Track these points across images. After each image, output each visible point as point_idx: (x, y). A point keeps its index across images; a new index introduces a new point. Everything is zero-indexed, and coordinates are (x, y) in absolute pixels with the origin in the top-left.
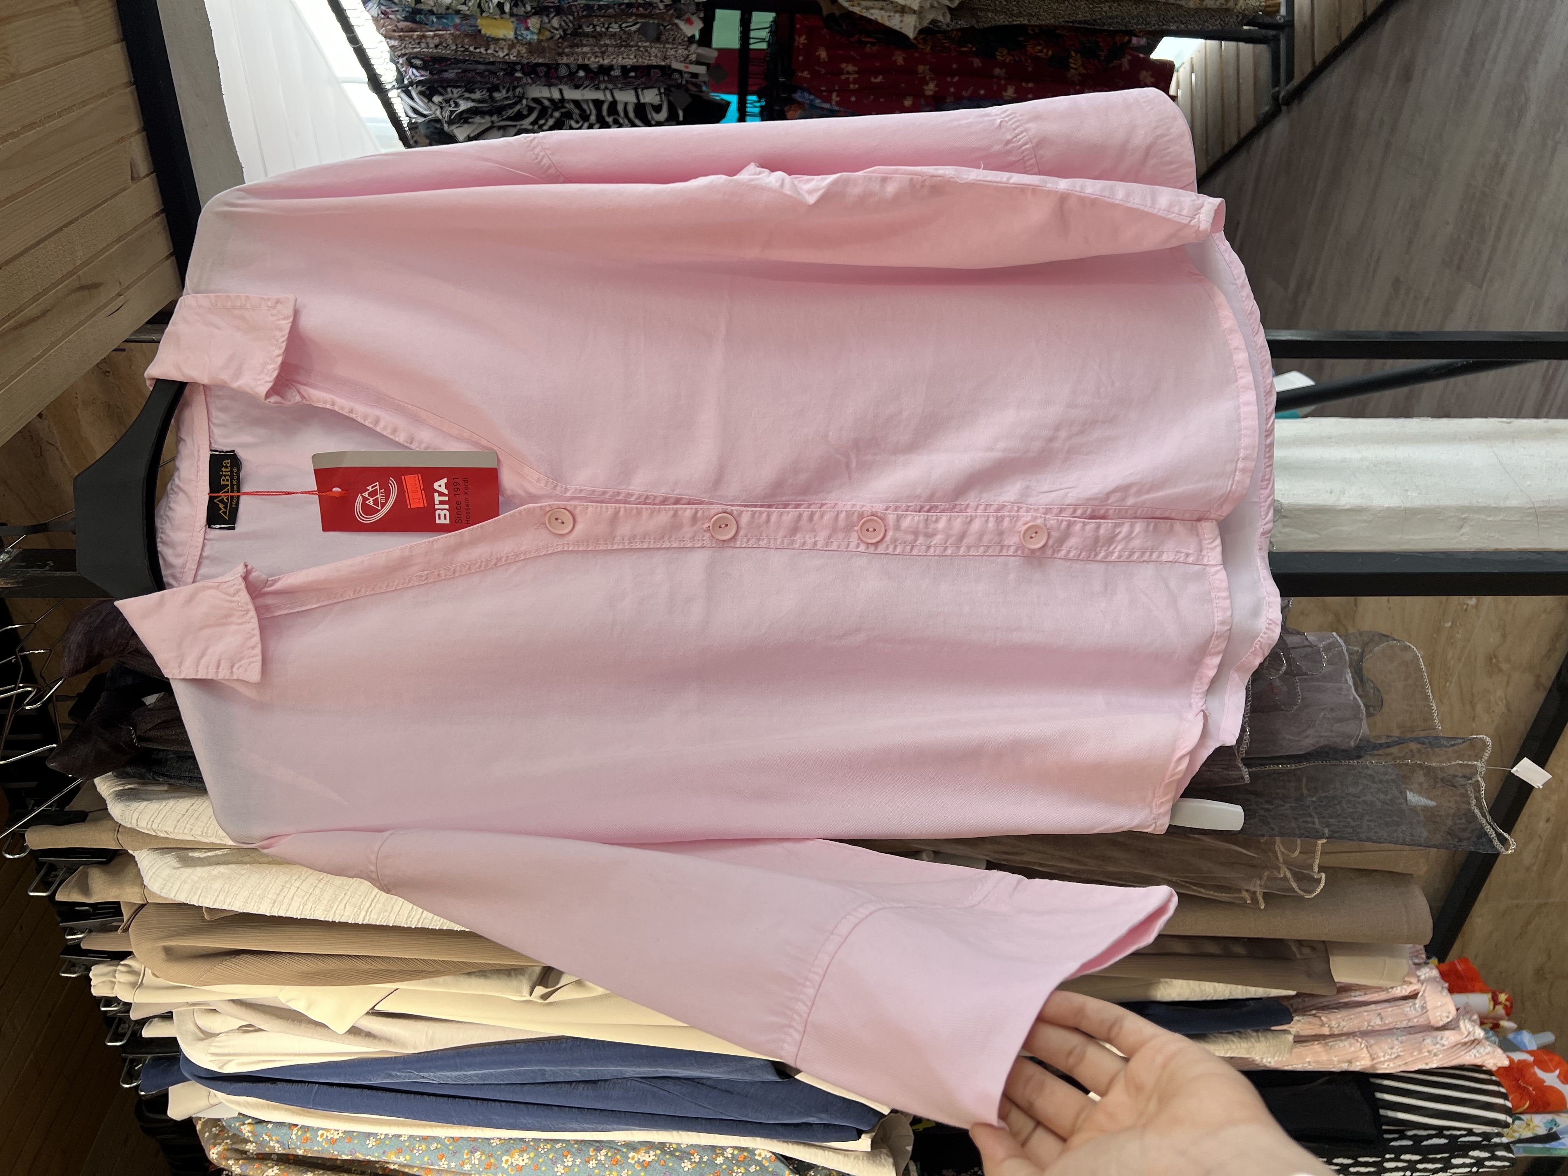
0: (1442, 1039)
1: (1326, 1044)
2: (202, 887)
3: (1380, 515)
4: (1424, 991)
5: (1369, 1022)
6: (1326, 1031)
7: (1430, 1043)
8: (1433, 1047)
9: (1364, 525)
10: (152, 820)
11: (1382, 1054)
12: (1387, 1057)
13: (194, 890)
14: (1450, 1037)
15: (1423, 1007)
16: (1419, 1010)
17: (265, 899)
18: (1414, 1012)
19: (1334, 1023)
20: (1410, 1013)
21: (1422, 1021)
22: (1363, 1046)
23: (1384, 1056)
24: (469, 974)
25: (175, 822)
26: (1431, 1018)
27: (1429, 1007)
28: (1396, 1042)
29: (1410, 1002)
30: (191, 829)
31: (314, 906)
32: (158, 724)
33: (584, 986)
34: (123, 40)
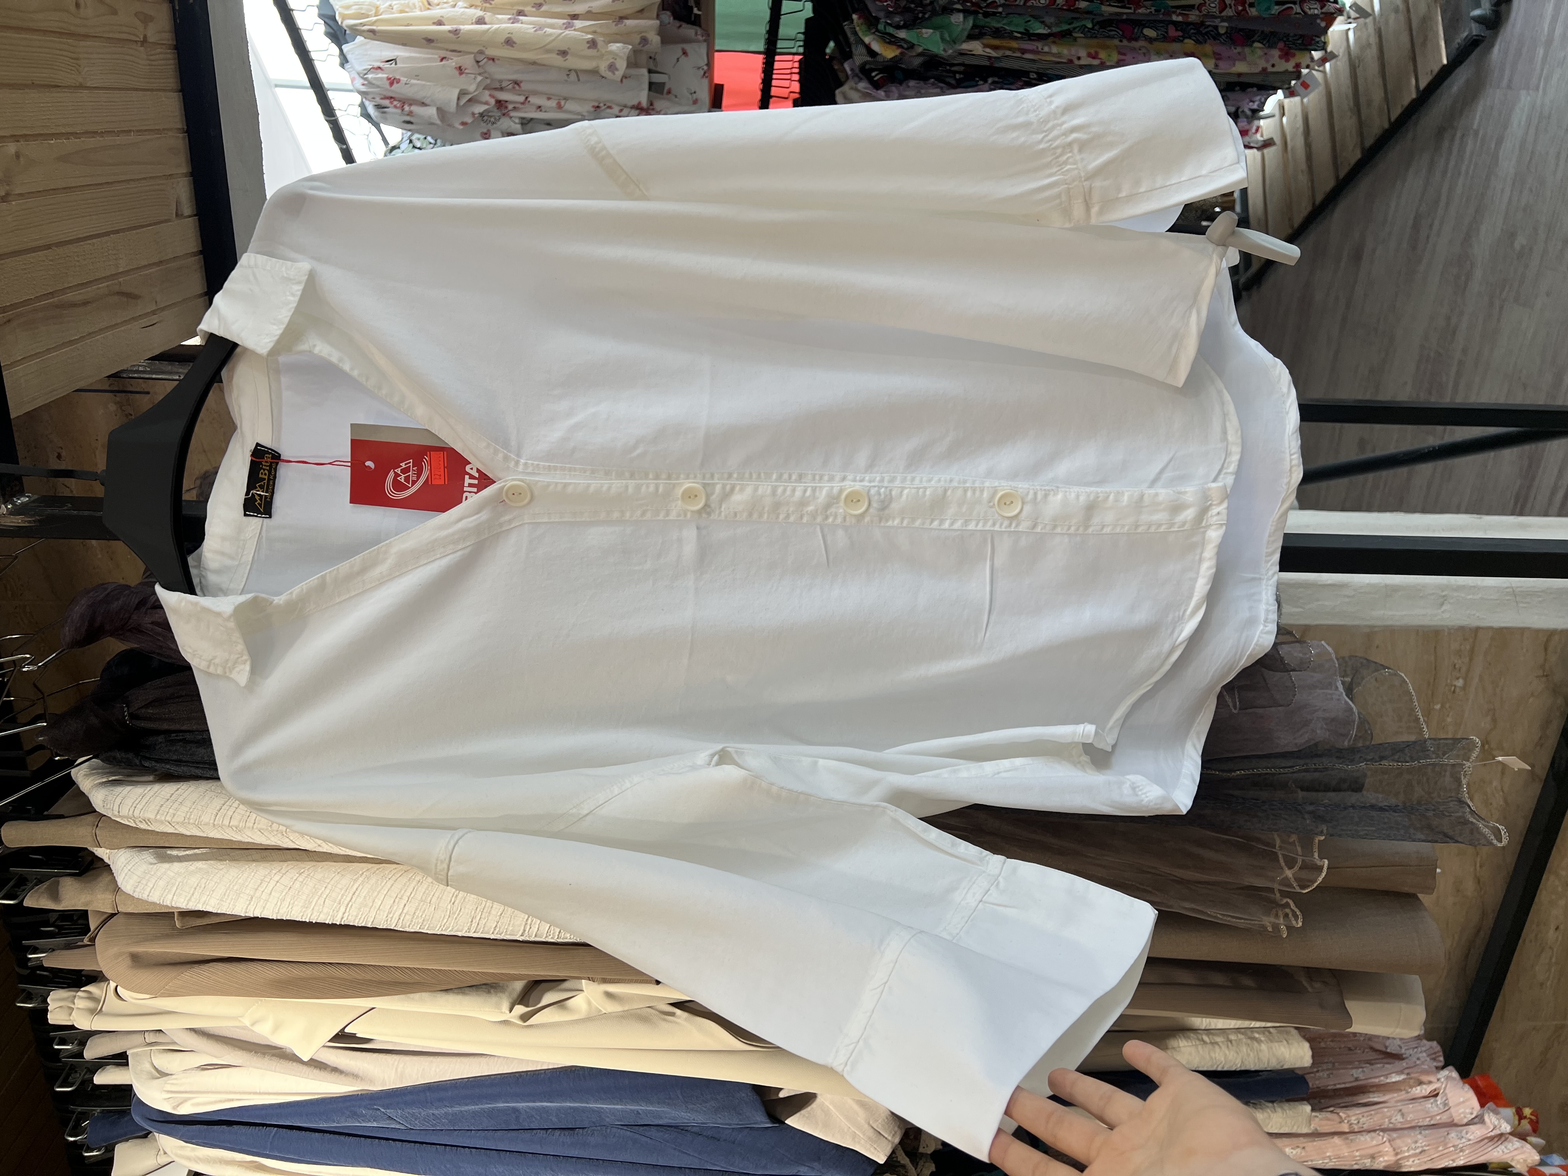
0: (1467, 1133)
1: (1347, 1139)
2: (177, 884)
3: (1362, 591)
4: (1445, 1088)
5: (1390, 1118)
6: (1345, 1128)
7: (1455, 1137)
8: (1458, 1142)
9: (1347, 600)
10: (134, 805)
11: (1406, 1148)
12: (1412, 1152)
13: (169, 887)
14: (1476, 1132)
15: (1445, 1104)
16: (1441, 1106)
17: (242, 895)
18: (1435, 1109)
19: (1353, 1119)
20: (1431, 1110)
21: (1444, 1118)
22: (1385, 1139)
23: (1408, 1150)
24: (446, 990)
25: (158, 808)
26: (1454, 1115)
27: (1451, 1105)
28: (1419, 1136)
29: (1432, 1100)
30: (174, 815)
31: (292, 902)
32: (151, 702)
33: (564, 1008)
34: (180, 91)
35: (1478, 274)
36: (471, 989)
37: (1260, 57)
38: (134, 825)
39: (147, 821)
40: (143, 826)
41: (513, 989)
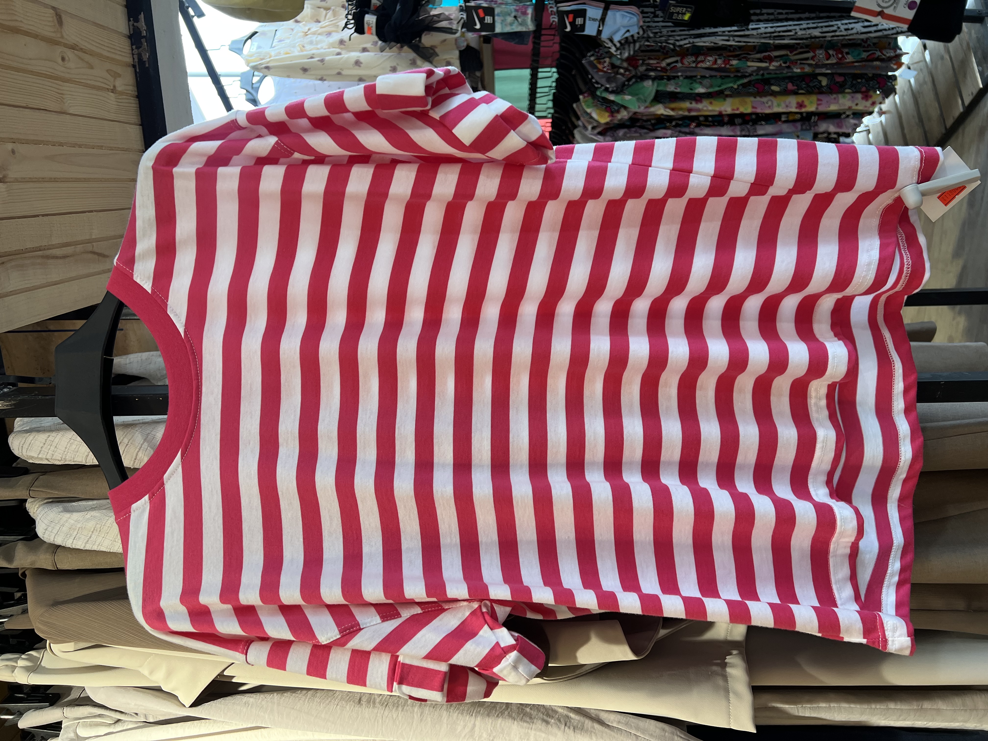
34: (140, 125)
37: (849, 100)
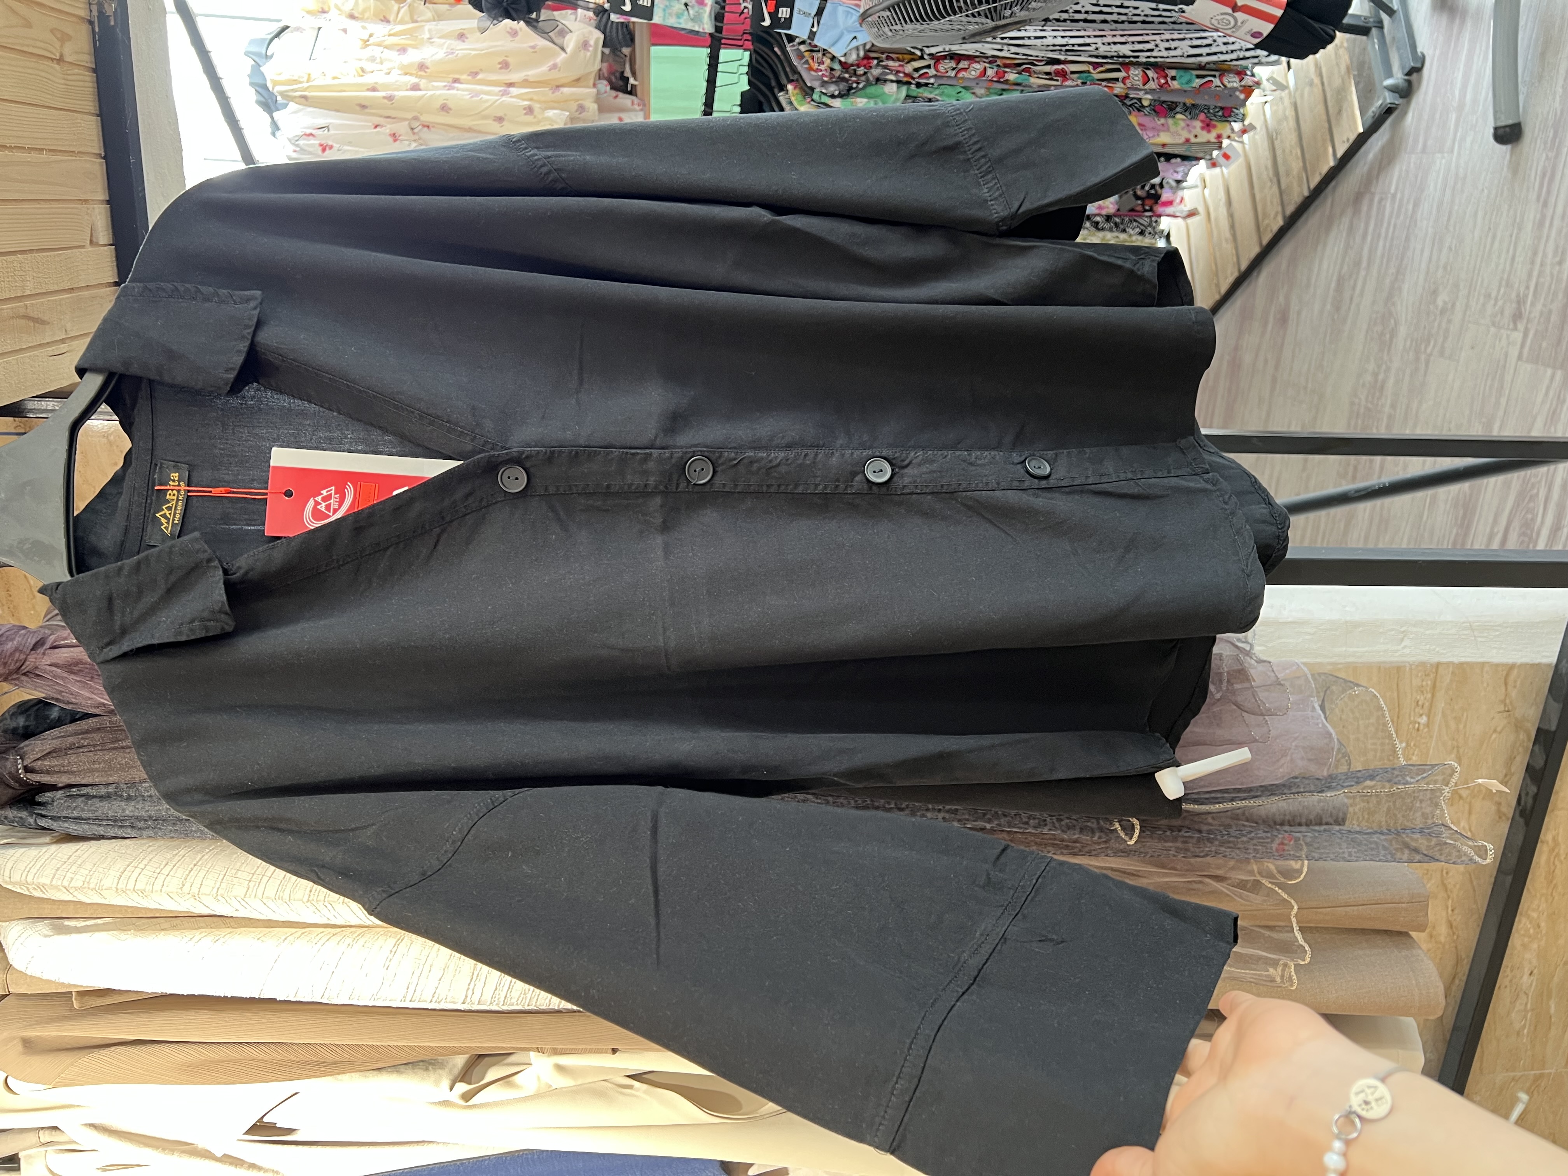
3: (1323, 627)
9: (1308, 637)
10: (27, 870)
24: (379, 1069)
25: (53, 872)
30: (72, 879)
32: (49, 753)
33: (512, 1085)
34: (98, 115)
35: (1403, 331)
36: (406, 1067)
37: (1183, 128)
38: (27, 893)
39: (42, 887)
40: (37, 894)
41: (454, 1066)
